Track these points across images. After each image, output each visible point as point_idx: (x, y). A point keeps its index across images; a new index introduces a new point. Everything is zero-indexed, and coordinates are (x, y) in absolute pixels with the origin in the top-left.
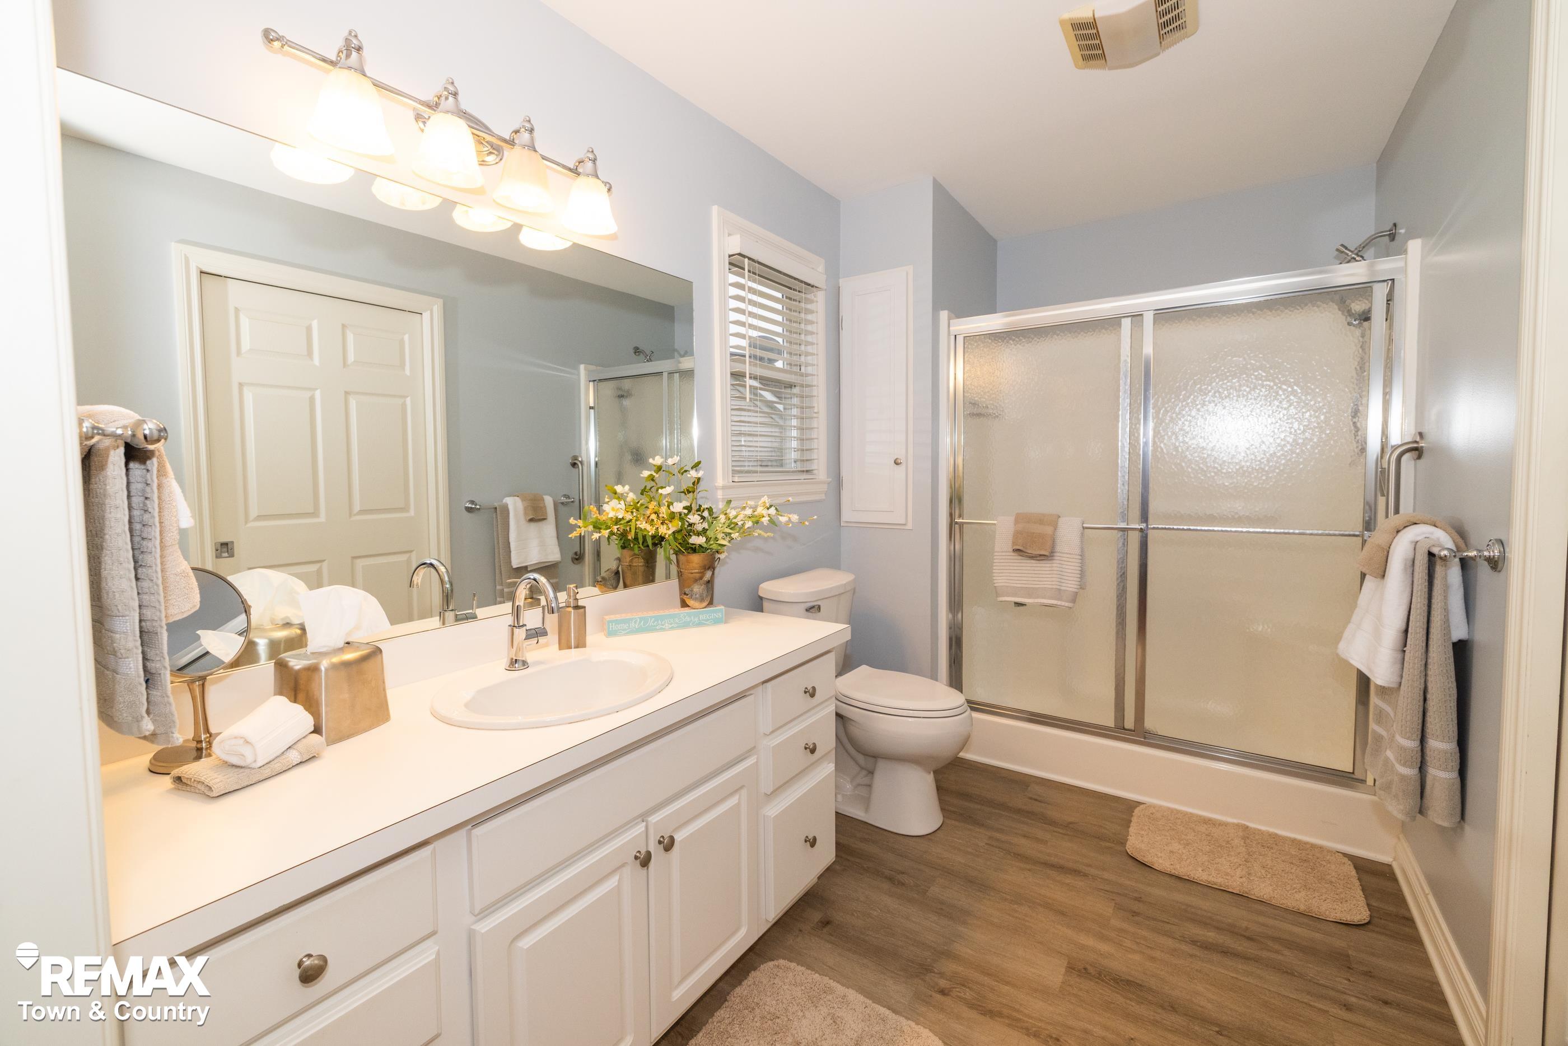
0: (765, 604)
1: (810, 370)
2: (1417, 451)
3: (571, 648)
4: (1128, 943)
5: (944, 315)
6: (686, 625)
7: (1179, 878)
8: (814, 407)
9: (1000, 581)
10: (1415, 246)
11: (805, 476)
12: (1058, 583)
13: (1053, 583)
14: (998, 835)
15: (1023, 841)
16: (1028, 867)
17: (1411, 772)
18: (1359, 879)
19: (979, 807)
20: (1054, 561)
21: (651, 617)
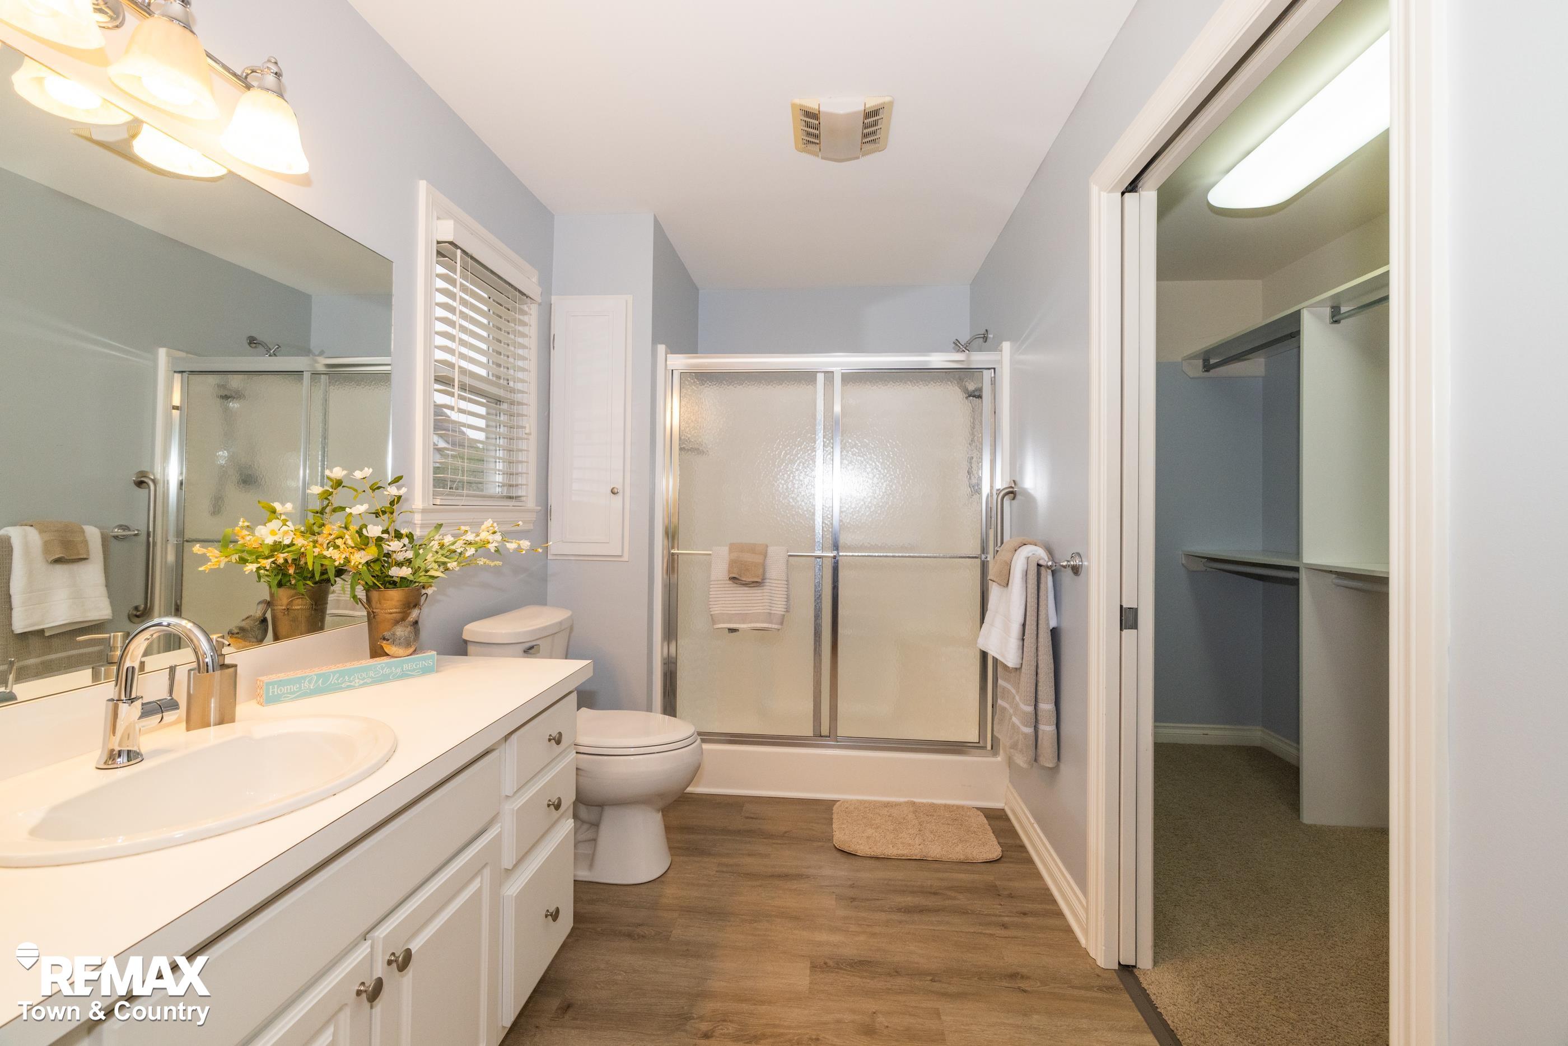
0: (471, 648)
1: (519, 386)
2: (1012, 493)
3: (209, 725)
4: (853, 928)
5: (661, 348)
6: (384, 679)
7: (877, 858)
8: (525, 427)
9: (716, 609)
10: (1006, 346)
11: (511, 503)
12: (768, 608)
13: (765, 608)
14: (724, 860)
15: (749, 860)
16: (758, 883)
17: (1029, 730)
18: (989, 825)
19: (702, 837)
20: (765, 587)
21: (334, 673)
